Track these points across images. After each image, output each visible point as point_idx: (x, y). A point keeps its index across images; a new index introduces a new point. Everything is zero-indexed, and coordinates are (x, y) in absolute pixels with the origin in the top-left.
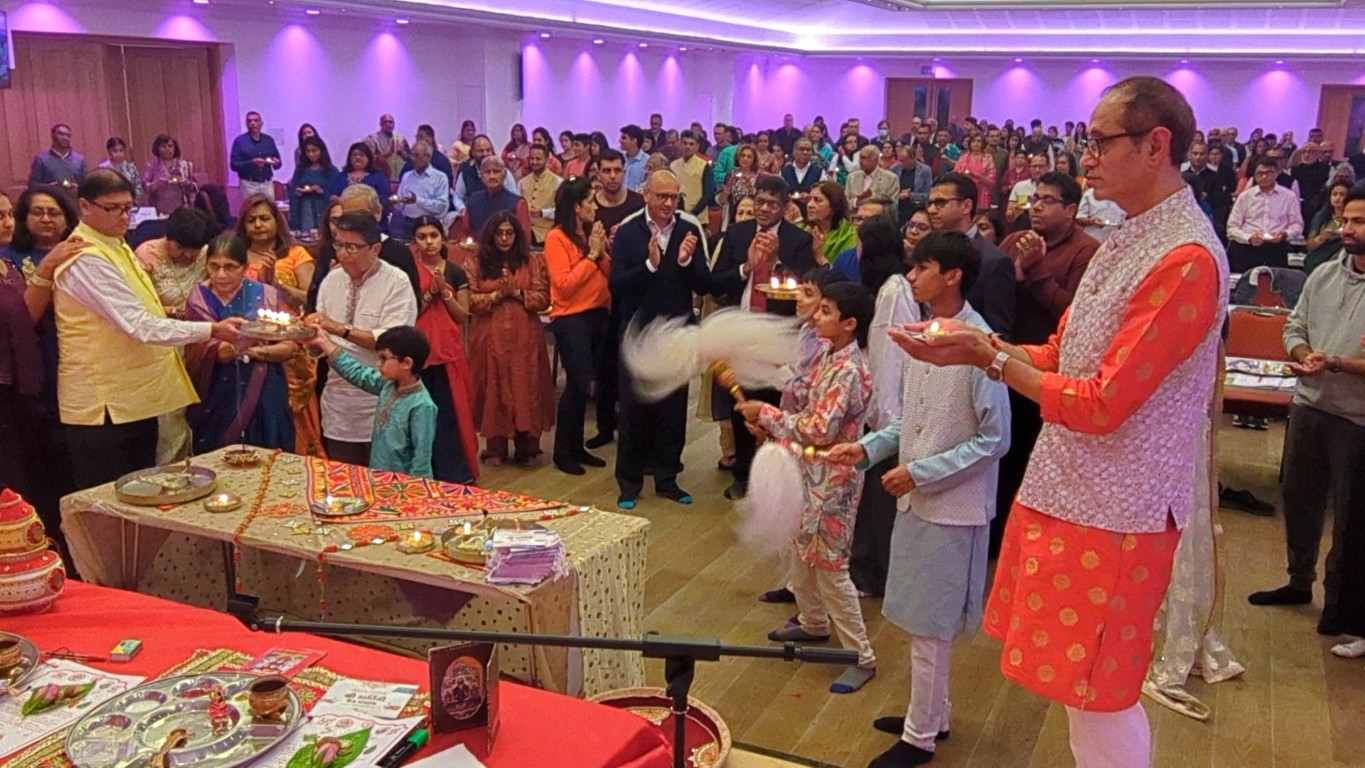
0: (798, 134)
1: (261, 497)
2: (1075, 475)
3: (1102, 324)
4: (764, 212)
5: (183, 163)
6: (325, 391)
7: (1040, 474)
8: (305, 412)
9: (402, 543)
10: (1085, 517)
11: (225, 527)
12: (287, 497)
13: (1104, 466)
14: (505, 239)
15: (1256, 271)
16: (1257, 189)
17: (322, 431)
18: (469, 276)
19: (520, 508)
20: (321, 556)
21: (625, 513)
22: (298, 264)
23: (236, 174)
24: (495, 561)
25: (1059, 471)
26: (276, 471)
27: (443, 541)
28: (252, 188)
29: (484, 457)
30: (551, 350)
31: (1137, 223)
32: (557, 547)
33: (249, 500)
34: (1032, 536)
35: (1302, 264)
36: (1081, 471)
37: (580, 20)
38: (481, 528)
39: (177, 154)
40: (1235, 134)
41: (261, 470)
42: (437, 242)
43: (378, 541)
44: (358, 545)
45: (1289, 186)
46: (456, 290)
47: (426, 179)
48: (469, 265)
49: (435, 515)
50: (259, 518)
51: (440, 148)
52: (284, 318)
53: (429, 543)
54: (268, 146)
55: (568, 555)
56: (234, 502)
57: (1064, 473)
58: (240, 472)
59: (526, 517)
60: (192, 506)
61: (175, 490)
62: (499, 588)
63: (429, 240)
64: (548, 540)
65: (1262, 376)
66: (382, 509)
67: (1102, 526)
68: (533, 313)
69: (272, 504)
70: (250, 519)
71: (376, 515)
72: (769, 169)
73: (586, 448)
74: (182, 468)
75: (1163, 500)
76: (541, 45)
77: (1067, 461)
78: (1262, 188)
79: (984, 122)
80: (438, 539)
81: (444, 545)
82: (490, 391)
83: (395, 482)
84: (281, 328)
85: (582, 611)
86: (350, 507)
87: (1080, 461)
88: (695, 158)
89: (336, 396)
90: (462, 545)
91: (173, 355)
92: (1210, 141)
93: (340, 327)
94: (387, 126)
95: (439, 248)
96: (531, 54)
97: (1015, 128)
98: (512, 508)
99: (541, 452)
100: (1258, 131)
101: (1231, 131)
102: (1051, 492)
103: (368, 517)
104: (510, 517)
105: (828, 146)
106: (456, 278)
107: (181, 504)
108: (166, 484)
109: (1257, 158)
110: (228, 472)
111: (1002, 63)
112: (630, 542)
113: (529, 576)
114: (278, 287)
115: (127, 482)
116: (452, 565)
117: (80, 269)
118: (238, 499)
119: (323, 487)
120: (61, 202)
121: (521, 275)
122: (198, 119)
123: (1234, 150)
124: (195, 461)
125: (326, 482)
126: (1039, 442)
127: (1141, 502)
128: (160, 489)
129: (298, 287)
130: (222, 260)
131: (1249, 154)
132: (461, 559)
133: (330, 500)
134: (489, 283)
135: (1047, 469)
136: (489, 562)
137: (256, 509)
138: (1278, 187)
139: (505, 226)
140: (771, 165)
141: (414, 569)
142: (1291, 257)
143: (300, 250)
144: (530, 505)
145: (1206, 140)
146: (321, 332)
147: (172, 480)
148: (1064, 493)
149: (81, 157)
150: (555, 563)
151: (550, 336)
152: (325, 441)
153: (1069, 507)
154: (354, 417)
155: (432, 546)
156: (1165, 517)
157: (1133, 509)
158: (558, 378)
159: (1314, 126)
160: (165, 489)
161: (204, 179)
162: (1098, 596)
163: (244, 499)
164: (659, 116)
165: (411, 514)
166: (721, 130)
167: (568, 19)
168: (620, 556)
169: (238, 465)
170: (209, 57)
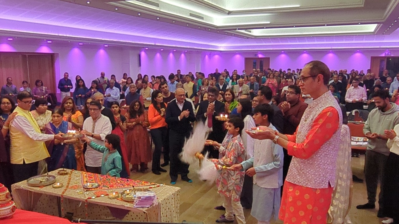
0: (220, 74)
1: (68, 183)
2: (301, 172)
3: (307, 130)
4: (211, 98)
5: (44, 87)
6: (86, 152)
7: (292, 172)
8: (80, 158)
9: (109, 196)
10: (305, 184)
11: (58, 192)
12: (76, 183)
13: (309, 169)
14: (137, 107)
15: (354, 111)
16: (353, 87)
17: (85, 164)
18: (126, 118)
19: (143, 185)
20: (86, 200)
21: (173, 186)
22: (78, 116)
23: (59, 89)
24: (136, 201)
25: (297, 171)
26: (73, 176)
27: (121, 195)
28: (64, 94)
29: (131, 170)
30: (150, 138)
31: (316, 101)
32: (154, 196)
33: (65, 184)
34: (290, 190)
35: (367, 108)
36: (303, 171)
37: (157, 44)
38: (132, 191)
39: (42, 85)
40: (346, 71)
41: (68, 175)
42: (117, 109)
43: (102, 196)
44: (97, 197)
45: (363, 86)
46: (123, 123)
47: (113, 90)
48: (127, 115)
49: (119, 187)
50: (68, 190)
51: (117, 81)
52: (74, 132)
53: (117, 196)
54: (69, 82)
55: (158, 198)
56: (61, 185)
57: (298, 172)
58: (62, 176)
59: (145, 188)
60: (48, 187)
61: (44, 182)
62: (138, 208)
63: (115, 108)
64: (152, 194)
65: (357, 142)
66: (104, 186)
67: (309, 187)
68: (145, 128)
69: (72, 185)
70: (66, 190)
71: (102, 188)
72: (212, 85)
73: (161, 167)
74: (46, 175)
75: (327, 179)
76: (146, 51)
77: (299, 168)
78: (354, 87)
79: (273, 70)
80: (120, 195)
81: (122, 197)
82: (133, 151)
83: (107, 178)
84: (74, 135)
85: (162, 215)
86: (94, 186)
87: (303, 168)
88: (190, 82)
89: (90, 154)
90: (127, 196)
91: (43, 143)
92: (339, 73)
93: (90, 134)
94: (103, 76)
95: (118, 110)
96: (143, 54)
97: (282, 71)
98: (141, 185)
99: (148, 168)
100: (353, 70)
101: (345, 70)
102: (295, 177)
103: (100, 188)
104: (140, 188)
105: (228, 78)
106: (123, 119)
107: (45, 186)
108: (41, 180)
109: (353, 78)
110: (59, 176)
111: (278, 53)
112: (175, 194)
113: (146, 205)
114: (72, 123)
115: (30, 180)
116: (124, 202)
117: (17, 120)
118: (62, 184)
119: (86, 180)
120: (10, 100)
121: (142, 117)
122: (48, 75)
123: (346, 76)
124: (50, 173)
125: (87, 178)
126: (291, 163)
127: (321, 179)
128: (40, 182)
129: (78, 123)
130: (56, 115)
131: (351, 77)
132: (127, 200)
133: (88, 184)
134: (132, 120)
135: (294, 171)
136: (135, 201)
137: (67, 186)
138: (359, 87)
139: (137, 103)
140: (213, 83)
141: (113, 203)
142: (364, 106)
143: (79, 112)
144: (146, 184)
145: (338, 73)
146: (85, 136)
147: (43, 179)
148: (299, 177)
149: (15, 86)
150: (154, 201)
151: (150, 134)
152: (86, 167)
153: (300, 181)
154: (95, 160)
155: (118, 196)
156: (328, 184)
157: (318, 182)
158: (152, 147)
159: (369, 69)
160: (41, 182)
161: (50, 91)
162: (310, 207)
163: (64, 184)
164: (180, 70)
165: (112, 187)
166: (198, 74)
167: (153, 44)
168: (172, 198)
169: (62, 174)
170: (52, 57)
